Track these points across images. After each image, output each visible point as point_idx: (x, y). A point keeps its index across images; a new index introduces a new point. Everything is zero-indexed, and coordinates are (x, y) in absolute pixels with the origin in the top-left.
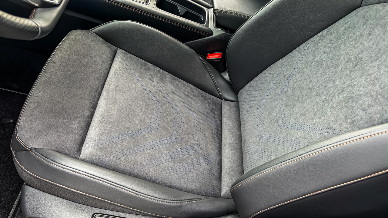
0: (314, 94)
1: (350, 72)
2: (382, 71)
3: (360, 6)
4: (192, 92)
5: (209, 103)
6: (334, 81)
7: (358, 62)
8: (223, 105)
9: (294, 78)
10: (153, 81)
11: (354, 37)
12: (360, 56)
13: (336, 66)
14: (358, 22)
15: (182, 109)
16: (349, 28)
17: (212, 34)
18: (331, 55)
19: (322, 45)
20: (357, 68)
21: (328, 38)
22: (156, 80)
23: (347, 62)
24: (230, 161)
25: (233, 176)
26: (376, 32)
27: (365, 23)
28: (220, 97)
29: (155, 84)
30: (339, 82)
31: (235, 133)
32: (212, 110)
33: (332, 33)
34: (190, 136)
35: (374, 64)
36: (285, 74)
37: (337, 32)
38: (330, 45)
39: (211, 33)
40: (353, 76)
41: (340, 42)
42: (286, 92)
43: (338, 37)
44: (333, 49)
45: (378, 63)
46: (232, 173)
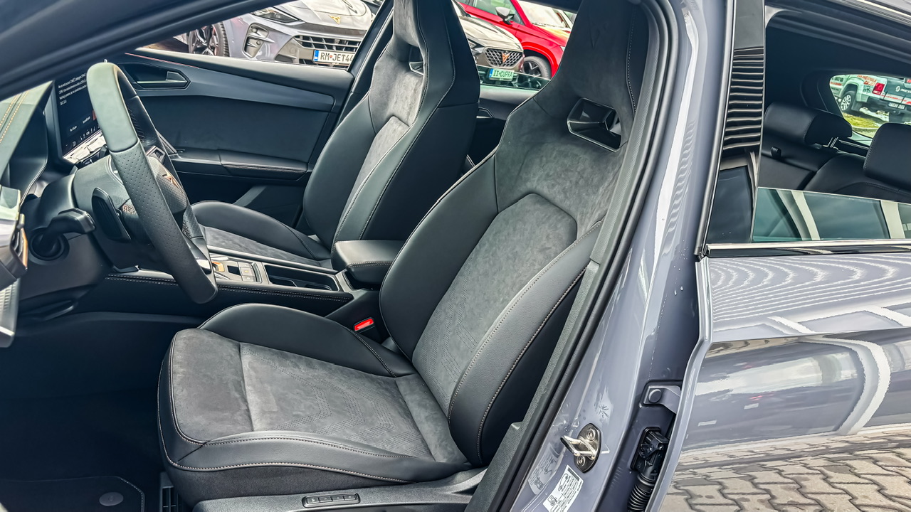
0: (492, 302)
1: (513, 266)
2: (535, 253)
3: (498, 213)
4: (352, 373)
5: (379, 383)
6: (504, 281)
7: (516, 255)
8: (398, 383)
9: (468, 301)
10: (300, 369)
11: (504, 238)
12: (515, 251)
13: (500, 268)
14: (501, 225)
15: (349, 392)
16: (496, 233)
17: (352, 298)
18: (491, 262)
19: (480, 259)
20: (516, 261)
21: (483, 250)
22: (302, 367)
23: (507, 260)
24: (435, 433)
25: (446, 445)
26: (518, 227)
27: (507, 223)
28: (391, 375)
29: (303, 371)
30: (508, 280)
31: (428, 405)
32: (387, 389)
33: (484, 245)
34: (373, 417)
35: (527, 251)
36: (457, 302)
37: (488, 241)
38: (487, 255)
39: (350, 297)
40: (516, 269)
41: (494, 248)
42: (466, 317)
43: (491, 245)
44: (491, 257)
45: (530, 249)
46: (444, 443)
